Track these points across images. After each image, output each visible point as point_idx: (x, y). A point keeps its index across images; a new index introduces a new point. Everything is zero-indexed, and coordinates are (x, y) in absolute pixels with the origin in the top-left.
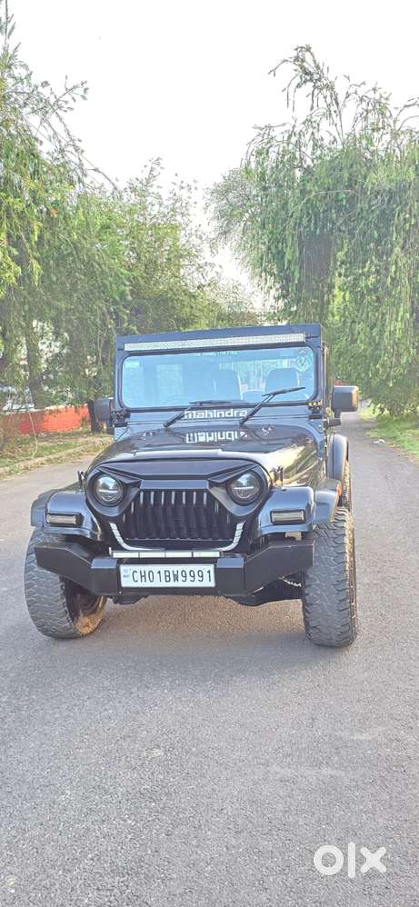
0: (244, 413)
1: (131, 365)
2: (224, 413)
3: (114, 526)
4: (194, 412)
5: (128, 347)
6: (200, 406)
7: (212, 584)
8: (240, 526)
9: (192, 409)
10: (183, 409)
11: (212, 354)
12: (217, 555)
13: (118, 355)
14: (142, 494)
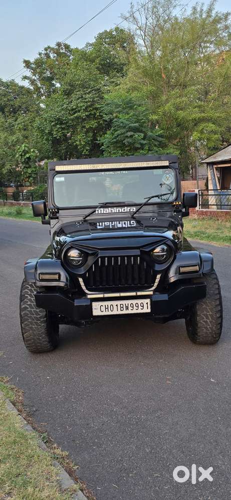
0: (134, 209)
1: (59, 179)
2: (121, 210)
3: (81, 280)
4: (102, 209)
5: (58, 168)
6: (105, 206)
7: (149, 310)
8: (159, 276)
9: (101, 207)
10: (96, 207)
11: (111, 173)
12: (151, 293)
13: (50, 174)
14: (100, 259)
